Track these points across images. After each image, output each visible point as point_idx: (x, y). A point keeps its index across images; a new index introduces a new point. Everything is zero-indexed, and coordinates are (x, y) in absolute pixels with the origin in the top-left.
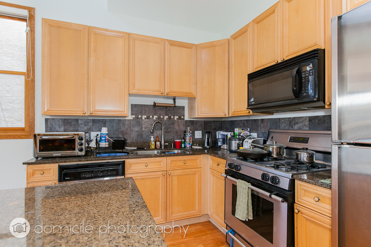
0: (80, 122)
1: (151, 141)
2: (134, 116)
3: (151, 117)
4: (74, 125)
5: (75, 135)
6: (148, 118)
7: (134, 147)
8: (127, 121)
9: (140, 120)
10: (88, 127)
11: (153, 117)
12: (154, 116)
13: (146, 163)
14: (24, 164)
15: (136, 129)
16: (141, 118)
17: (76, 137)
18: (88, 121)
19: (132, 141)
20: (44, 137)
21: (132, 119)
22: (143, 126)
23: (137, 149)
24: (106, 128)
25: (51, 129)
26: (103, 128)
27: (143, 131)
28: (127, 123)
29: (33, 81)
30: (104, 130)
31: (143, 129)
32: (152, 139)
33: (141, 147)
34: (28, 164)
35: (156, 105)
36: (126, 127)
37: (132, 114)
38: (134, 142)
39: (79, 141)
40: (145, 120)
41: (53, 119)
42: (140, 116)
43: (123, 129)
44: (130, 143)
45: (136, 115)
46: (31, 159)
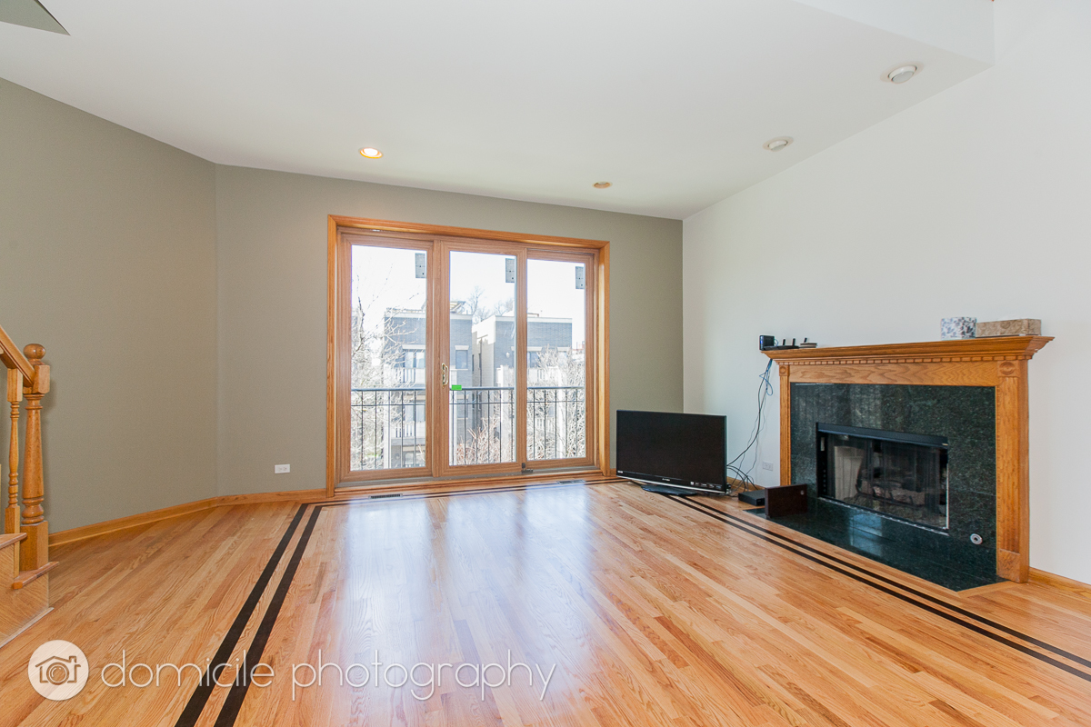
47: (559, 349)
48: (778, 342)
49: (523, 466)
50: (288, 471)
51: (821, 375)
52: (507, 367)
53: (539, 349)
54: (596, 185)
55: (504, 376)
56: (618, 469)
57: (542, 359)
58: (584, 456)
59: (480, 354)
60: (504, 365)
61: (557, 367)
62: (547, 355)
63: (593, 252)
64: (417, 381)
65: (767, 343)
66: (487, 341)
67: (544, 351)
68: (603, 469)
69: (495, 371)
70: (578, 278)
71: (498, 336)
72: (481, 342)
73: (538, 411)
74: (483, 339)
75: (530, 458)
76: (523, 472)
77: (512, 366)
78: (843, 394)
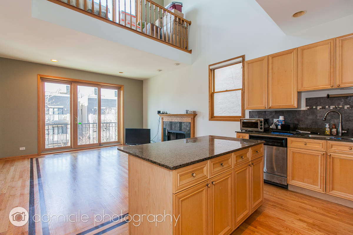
0: (267, 113)
1: (326, 128)
2: (308, 107)
3: (327, 107)
4: (264, 115)
5: (258, 120)
6: (324, 108)
7: (308, 131)
8: (301, 112)
9: (315, 110)
10: (272, 116)
11: (329, 107)
12: (331, 107)
13: (305, 142)
14: (236, 132)
15: (310, 117)
16: (316, 108)
17: (259, 121)
18: (272, 112)
19: (306, 127)
20: (244, 121)
21: (307, 109)
22: (318, 115)
23: (311, 133)
24: (283, 116)
25: (252, 117)
26: (280, 116)
27: (318, 119)
28: (302, 113)
29: (244, 92)
30: (281, 118)
31: (318, 118)
32: (327, 126)
33: (315, 132)
34: (238, 132)
35: (330, 96)
36: (301, 116)
37: (307, 106)
38: (308, 127)
39: (260, 124)
40: (320, 110)
41: (253, 111)
42: (314, 107)
43: (298, 117)
44: (304, 128)
45: (310, 106)
46: (239, 130)
47: (112, 108)
48: (161, 112)
49: (100, 144)
50: (25, 149)
51: (168, 120)
52: (92, 114)
53: (105, 108)
54: (120, 73)
55: (92, 118)
56: (126, 143)
57: (106, 112)
58: (117, 140)
59: (82, 110)
60: (91, 113)
61: (111, 114)
62: (107, 110)
63: (119, 88)
64: (55, 120)
65: (159, 112)
66: (84, 105)
67: (106, 109)
68: (122, 143)
69: (88, 115)
70: (115, 94)
71: (89, 103)
72: (82, 105)
73: (104, 129)
74: (83, 105)
75: (102, 142)
76: (100, 146)
77: (94, 114)
78: (171, 123)
